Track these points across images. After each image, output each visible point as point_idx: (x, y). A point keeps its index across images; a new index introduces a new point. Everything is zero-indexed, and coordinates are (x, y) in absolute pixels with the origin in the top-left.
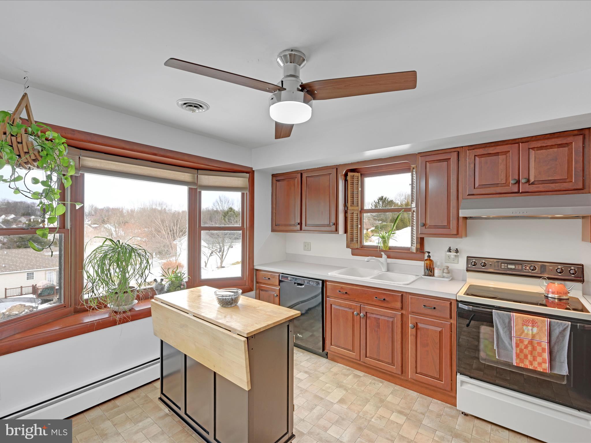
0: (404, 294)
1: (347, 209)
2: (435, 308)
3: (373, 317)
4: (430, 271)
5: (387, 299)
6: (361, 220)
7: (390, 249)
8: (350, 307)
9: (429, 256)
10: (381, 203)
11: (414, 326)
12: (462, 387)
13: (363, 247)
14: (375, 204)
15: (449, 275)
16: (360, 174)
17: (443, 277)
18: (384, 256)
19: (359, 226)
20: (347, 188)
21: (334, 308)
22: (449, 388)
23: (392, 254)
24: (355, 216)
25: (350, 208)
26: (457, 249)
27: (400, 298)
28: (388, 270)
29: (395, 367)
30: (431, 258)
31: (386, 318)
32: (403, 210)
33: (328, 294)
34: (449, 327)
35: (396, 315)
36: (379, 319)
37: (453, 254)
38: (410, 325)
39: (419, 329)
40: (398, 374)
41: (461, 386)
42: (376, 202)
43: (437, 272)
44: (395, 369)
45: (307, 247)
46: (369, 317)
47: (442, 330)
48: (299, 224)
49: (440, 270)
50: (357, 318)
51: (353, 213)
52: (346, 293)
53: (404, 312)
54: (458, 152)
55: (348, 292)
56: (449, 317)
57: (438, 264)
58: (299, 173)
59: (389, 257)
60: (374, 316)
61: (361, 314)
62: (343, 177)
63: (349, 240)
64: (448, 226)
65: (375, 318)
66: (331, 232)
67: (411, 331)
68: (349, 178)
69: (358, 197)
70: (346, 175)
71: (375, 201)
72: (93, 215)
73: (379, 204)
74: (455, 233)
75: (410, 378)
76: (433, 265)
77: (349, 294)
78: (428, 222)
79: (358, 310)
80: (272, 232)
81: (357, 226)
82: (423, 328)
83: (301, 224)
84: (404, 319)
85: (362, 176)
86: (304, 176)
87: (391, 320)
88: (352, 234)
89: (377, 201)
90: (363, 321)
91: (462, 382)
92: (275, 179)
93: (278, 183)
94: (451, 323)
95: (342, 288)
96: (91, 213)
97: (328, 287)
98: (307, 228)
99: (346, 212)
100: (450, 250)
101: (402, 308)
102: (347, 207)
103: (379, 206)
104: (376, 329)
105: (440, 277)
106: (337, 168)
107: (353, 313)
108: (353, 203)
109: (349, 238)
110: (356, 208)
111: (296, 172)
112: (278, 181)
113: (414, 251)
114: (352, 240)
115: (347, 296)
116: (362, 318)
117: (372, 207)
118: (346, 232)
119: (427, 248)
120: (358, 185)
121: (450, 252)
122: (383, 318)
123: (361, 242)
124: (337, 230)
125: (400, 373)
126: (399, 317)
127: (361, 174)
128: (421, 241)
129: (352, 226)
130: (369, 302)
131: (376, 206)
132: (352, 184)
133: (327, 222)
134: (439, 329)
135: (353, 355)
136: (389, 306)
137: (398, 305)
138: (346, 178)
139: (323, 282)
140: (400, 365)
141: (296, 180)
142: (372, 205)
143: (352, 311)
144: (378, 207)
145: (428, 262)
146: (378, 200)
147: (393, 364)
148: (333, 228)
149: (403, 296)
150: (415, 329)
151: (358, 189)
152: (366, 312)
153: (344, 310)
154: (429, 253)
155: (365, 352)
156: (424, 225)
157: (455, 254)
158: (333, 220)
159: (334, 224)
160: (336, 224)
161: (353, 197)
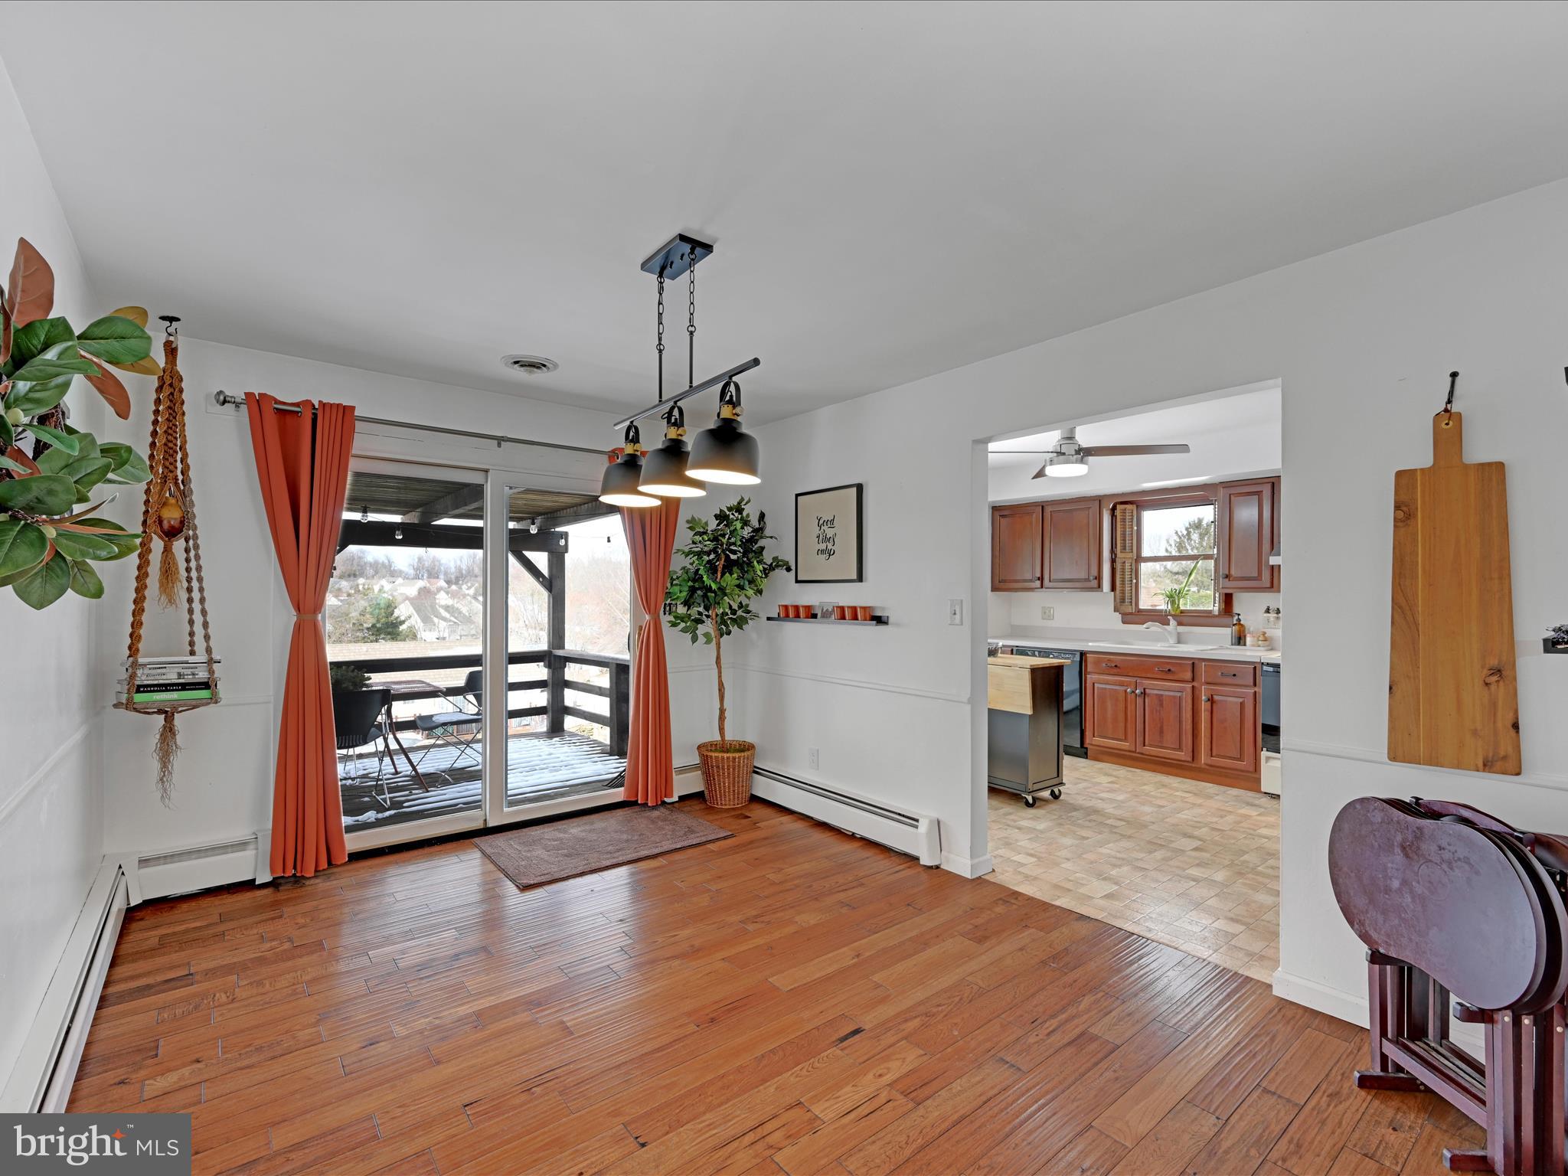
0: (1196, 662)
1: (1116, 557)
2: (1234, 675)
3: (1153, 694)
4: (1240, 640)
5: (1172, 669)
6: (1136, 573)
7: (1181, 613)
8: (1121, 684)
9: (1239, 620)
10: (1195, 536)
11: (1209, 700)
12: (1268, 764)
13: (1140, 611)
14: (1178, 540)
15: (1267, 643)
16: (1135, 506)
17: (1259, 646)
18: (1173, 622)
19: (1134, 581)
20: (1116, 528)
21: (1098, 688)
22: (1252, 769)
23: (1185, 620)
24: (1127, 566)
25: (1119, 555)
26: (1278, 609)
27: (1190, 668)
28: (1179, 642)
29: (1183, 753)
30: (1242, 622)
31: (1172, 694)
32: (1202, 557)
33: (1088, 670)
34: (1252, 696)
35: (1184, 687)
36: (1162, 695)
37: (1272, 615)
38: (1203, 698)
39: (1215, 702)
40: (1188, 762)
41: (1266, 762)
42: (1180, 534)
43: (1249, 640)
44: (1184, 755)
45: (1047, 614)
46: (1149, 695)
47: (1244, 701)
48: (1039, 579)
49: (1254, 637)
50: (1131, 697)
51: (1124, 562)
52: (1116, 666)
53: (1195, 684)
54: (1273, 483)
55: (1118, 665)
56: (1252, 684)
57: (1251, 629)
58: (1039, 506)
59: (1180, 624)
60: (1156, 692)
61: (1137, 691)
62: (1109, 512)
63: (1118, 601)
64: (1259, 578)
65: (1157, 695)
66: (1091, 589)
67: (1204, 706)
68: (1118, 513)
69: (1132, 540)
70: (1114, 509)
71: (1177, 533)
72: (476, 576)
73: (1189, 539)
74: (1268, 585)
75: (1205, 764)
76: (1244, 631)
77: (1119, 668)
78: (1233, 572)
79: (1133, 687)
80: (992, 591)
81: (1131, 581)
82: (1220, 701)
83: (1041, 579)
84: (1197, 692)
85: (1139, 509)
86: (1048, 510)
87: (1179, 694)
88: (1123, 592)
89: (1185, 533)
90: (1140, 701)
91: (1268, 759)
92: (997, 514)
93: (1002, 519)
94: (1255, 692)
95: (1109, 660)
96: (473, 570)
97: (1089, 660)
98: (1052, 584)
99: (1113, 561)
100: (1268, 611)
101: (1193, 680)
102: (1116, 555)
103: (1189, 544)
104: (1158, 709)
105: (1253, 646)
106: (1100, 500)
107: (1126, 691)
108: (1124, 547)
109: (1118, 597)
110: (1130, 555)
111: (1034, 504)
112: (1002, 516)
113: (1217, 613)
114: (1123, 600)
115: (1116, 671)
116: (1139, 696)
117: (1169, 548)
118: (1113, 589)
119: (1236, 609)
120: (1132, 522)
121: (1269, 613)
122: (1167, 693)
123: (1137, 604)
124: (1100, 586)
125: (1190, 759)
126: (1189, 691)
127: (1137, 506)
128: (1228, 600)
129: (1123, 581)
130: (1149, 676)
131: (1180, 546)
132: (1124, 520)
133: (1083, 575)
134: (1241, 700)
135: (1125, 745)
136: (1176, 678)
137: (1188, 675)
138: (1114, 513)
139: (1083, 654)
140: (1191, 749)
141: (1034, 515)
142: (1168, 542)
143: (1124, 688)
144: (1188, 547)
145: (1237, 627)
146: (1187, 529)
147: (1180, 749)
148: (1094, 583)
149: (1194, 664)
150: (1209, 703)
151: (1132, 528)
152: (1144, 689)
153: (1112, 689)
154: (1239, 615)
155: (1142, 739)
156: (1227, 577)
157: (1275, 615)
158: (1094, 572)
159: (1096, 578)
160: (1099, 578)
161: (1124, 540)
